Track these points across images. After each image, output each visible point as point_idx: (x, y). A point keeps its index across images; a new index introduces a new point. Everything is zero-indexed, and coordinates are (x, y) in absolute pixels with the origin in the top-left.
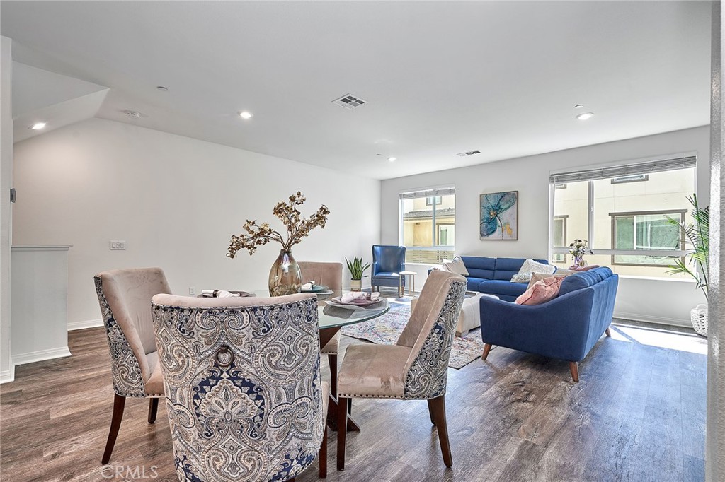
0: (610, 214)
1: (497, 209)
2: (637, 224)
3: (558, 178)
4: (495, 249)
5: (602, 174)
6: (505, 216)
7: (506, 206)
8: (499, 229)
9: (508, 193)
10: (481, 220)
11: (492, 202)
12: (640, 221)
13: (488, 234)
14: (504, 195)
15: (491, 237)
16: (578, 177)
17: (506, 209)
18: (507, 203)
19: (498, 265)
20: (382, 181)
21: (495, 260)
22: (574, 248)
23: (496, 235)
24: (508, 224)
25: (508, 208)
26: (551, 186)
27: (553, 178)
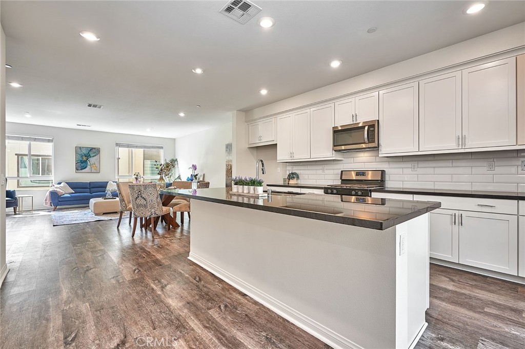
1: (88, 156)
3: (119, 145)
4: (86, 177)
6: (92, 160)
7: (94, 155)
8: (89, 167)
9: (94, 148)
10: (76, 161)
11: (84, 152)
13: (81, 169)
14: (92, 149)
15: (83, 171)
16: (128, 146)
17: (93, 156)
18: (94, 153)
19: (92, 186)
21: (90, 183)
23: (87, 169)
24: (95, 164)
25: (95, 156)
26: (117, 148)
27: (117, 145)
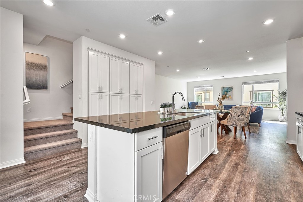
0: (250, 91)
1: (227, 92)
2: (259, 94)
3: (244, 84)
5: (256, 83)
6: (229, 93)
7: (230, 91)
9: (230, 87)
10: (222, 94)
11: (225, 89)
12: (259, 93)
14: (229, 88)
16: (250, 83)
17: (230, 92)
18: (230, 90)
20: (188, 82)
21: (227, 106)
22: (251, 102)
23: (227, 98)
24: (230, 96)
26: (242, 86)
27: (243, 83)
